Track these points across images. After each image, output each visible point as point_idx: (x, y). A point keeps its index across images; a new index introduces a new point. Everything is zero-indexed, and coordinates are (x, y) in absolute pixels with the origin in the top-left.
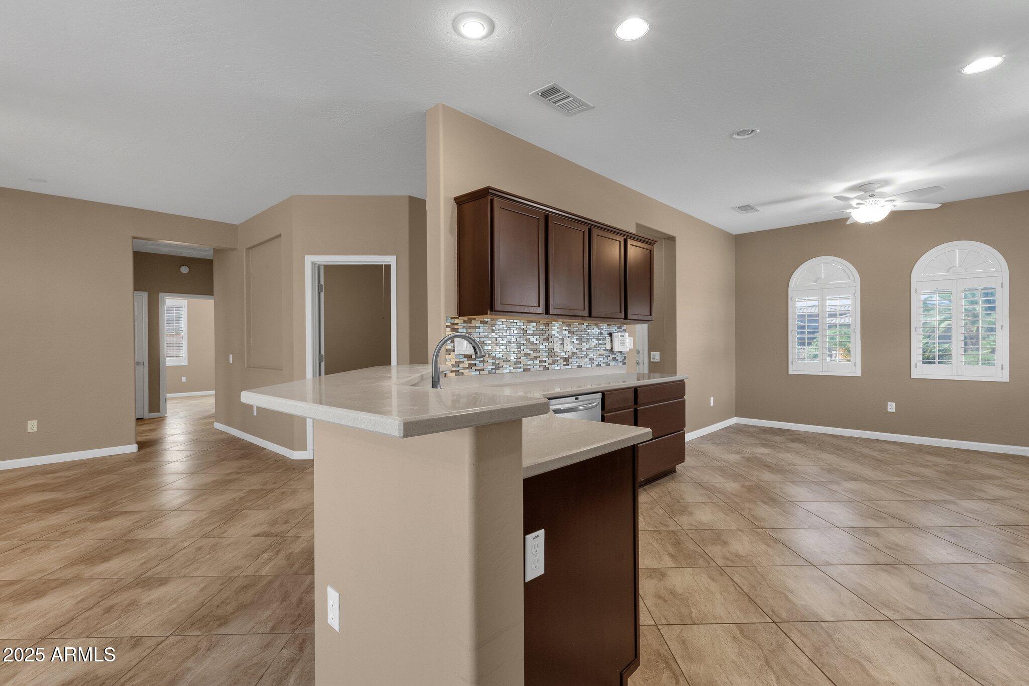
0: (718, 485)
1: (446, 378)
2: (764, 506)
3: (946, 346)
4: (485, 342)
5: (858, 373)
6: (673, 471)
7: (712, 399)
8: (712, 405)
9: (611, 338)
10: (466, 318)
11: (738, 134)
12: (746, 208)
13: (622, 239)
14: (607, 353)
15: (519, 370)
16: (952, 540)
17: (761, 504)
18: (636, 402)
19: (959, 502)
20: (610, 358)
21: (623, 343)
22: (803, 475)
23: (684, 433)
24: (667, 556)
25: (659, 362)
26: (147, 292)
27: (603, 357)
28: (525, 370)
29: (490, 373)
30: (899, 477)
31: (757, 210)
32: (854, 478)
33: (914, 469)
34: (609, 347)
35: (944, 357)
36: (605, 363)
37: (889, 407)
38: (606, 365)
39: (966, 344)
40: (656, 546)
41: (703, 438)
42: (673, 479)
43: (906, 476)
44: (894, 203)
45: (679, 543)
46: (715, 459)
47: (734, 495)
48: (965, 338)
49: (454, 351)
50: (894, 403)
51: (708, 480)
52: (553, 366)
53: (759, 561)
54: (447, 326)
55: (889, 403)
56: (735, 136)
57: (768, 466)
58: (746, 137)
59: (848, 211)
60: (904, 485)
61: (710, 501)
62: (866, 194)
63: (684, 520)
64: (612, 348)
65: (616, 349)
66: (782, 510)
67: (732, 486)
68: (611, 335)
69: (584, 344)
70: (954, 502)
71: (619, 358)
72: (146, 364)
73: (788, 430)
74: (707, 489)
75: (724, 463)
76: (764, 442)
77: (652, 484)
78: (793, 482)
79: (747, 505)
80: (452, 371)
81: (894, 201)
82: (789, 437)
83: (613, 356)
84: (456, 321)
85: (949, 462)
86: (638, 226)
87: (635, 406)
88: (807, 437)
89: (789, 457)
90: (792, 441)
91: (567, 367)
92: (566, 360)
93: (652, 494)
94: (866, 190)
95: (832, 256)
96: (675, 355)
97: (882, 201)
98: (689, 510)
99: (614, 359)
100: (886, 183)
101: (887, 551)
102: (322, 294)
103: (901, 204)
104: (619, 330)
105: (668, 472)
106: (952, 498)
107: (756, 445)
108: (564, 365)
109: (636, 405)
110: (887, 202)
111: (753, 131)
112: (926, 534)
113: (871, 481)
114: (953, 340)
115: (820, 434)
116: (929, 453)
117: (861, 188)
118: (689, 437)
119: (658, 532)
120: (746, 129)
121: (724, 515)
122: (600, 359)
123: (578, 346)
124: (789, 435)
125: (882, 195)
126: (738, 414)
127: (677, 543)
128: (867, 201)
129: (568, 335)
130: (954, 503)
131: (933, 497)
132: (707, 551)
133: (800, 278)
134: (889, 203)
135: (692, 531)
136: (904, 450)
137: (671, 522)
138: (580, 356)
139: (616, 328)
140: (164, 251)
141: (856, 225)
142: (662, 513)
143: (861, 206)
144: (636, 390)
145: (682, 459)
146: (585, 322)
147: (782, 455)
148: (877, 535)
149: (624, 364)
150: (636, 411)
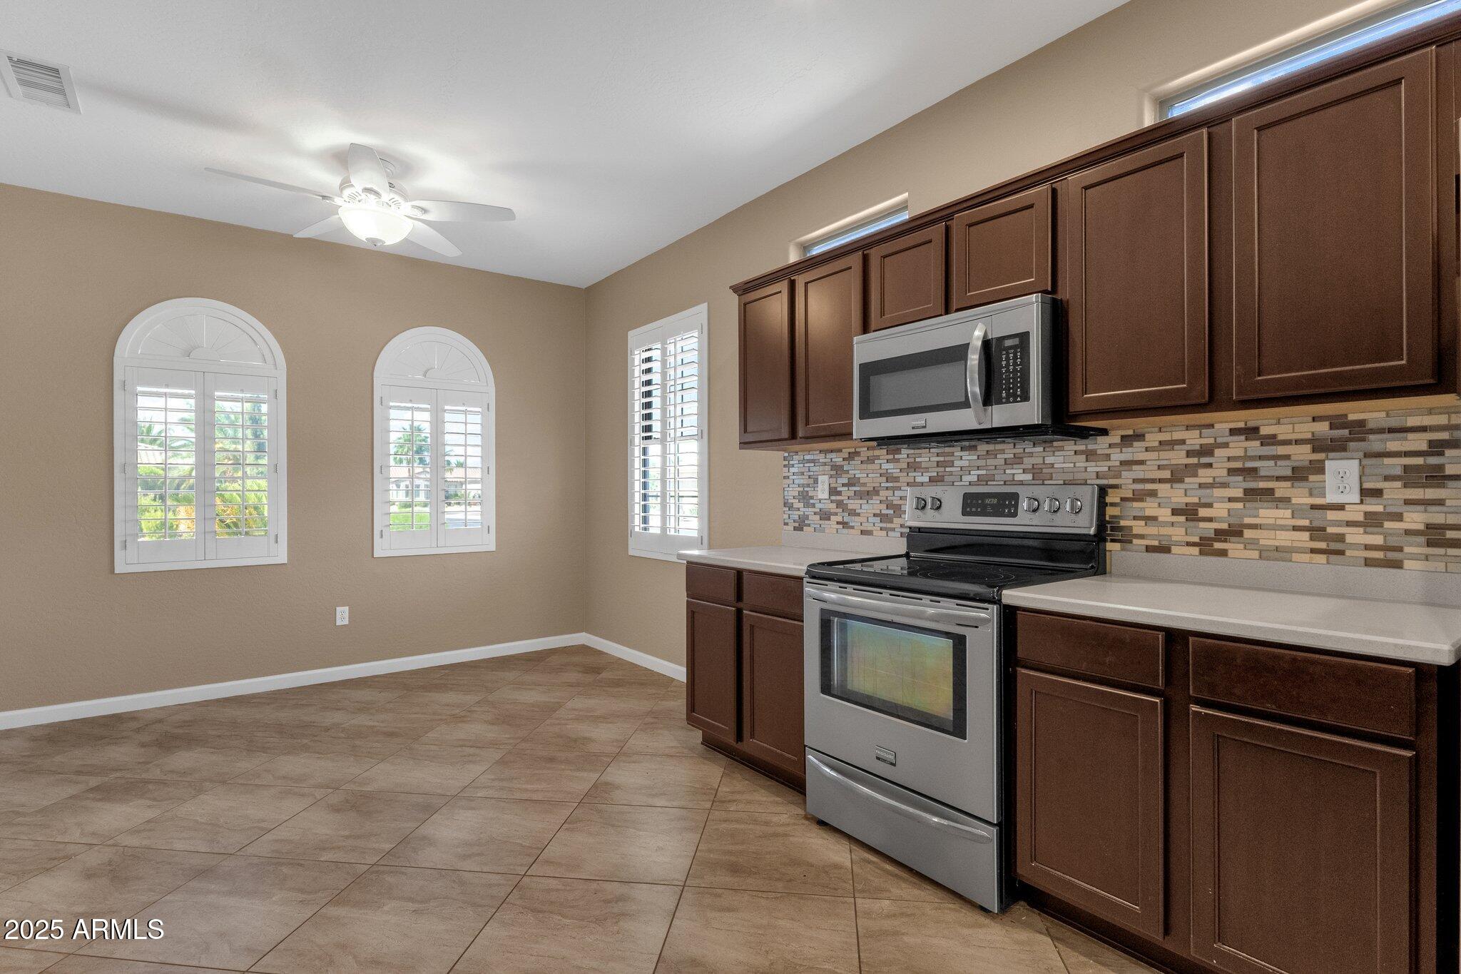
5: (281, 556)
12: (44, 78)
50: (348, 607)
55: (338, 610)
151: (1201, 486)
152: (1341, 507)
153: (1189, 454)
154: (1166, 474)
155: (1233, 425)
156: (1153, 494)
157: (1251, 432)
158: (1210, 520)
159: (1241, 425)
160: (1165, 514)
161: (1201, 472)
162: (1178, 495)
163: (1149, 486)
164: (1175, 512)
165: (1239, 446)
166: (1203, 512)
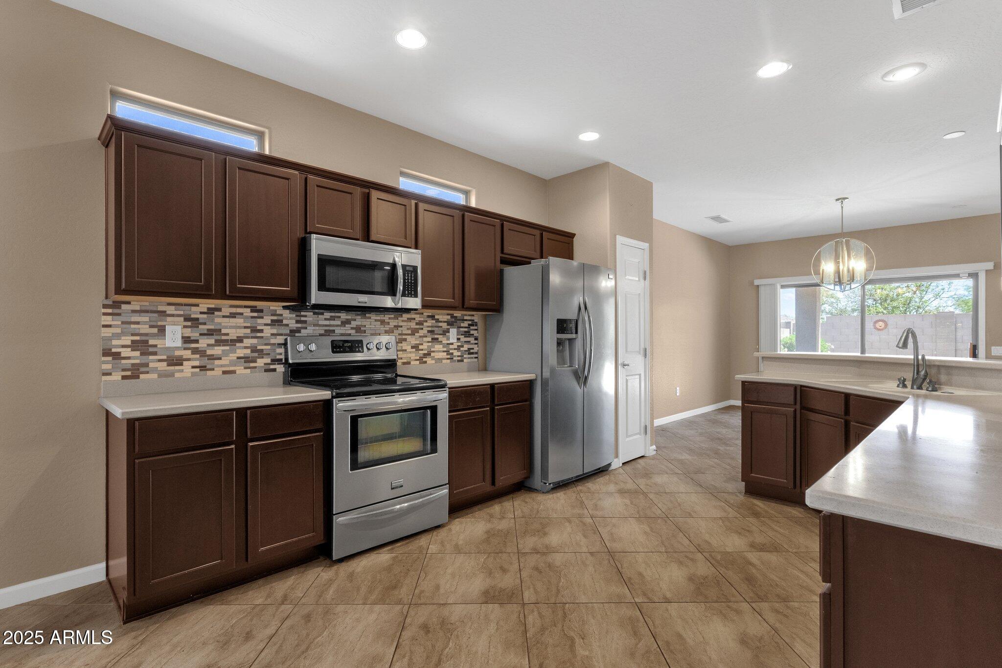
40: (773, 576)
53: (659, 557)
135: (735, 599)
151: (420, 337)
152: (452, 344)
153: (417, 324)
154: (410, 332)
155: (429, 314)
156: (405, 340)
157: (432, 317)
158: (422, 350)
159: (430, 314)
160: (409, 348)
161: (420, 331)
162: (413, 340)
163: (404, 337)
164: (412, 347)
165: (430, 322)
166: (421, 347)
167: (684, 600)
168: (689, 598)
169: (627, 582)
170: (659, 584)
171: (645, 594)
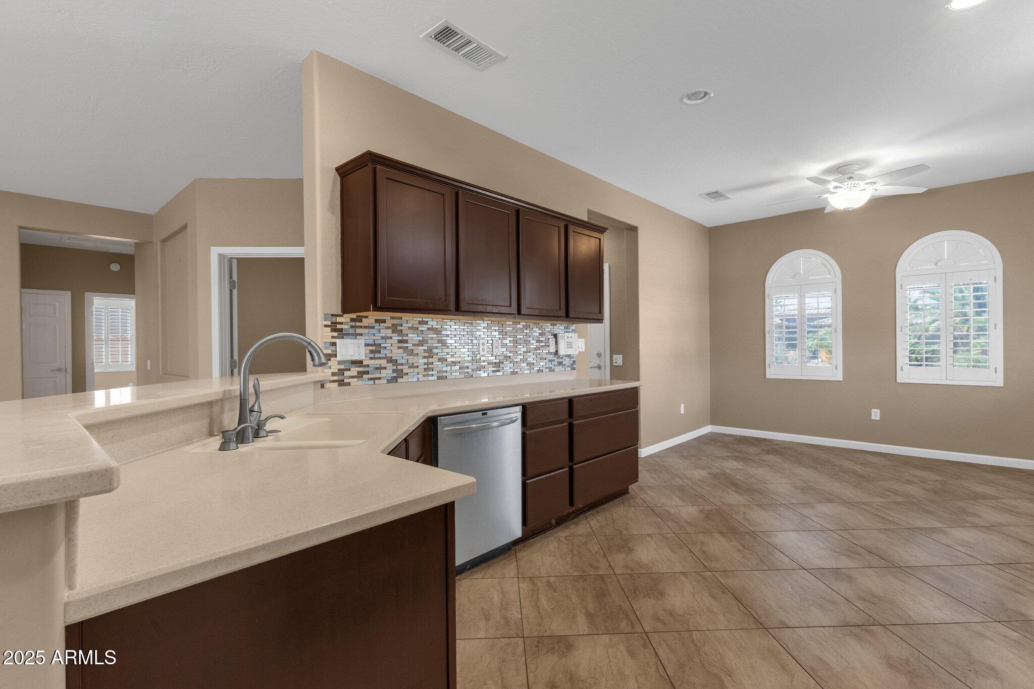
0: (672, 510)
1: (323, 390)
2: (721, 539)
3: (935, 347)
4: (382, 345)
5: (839, 376)
6: (626, 492)
7: (682, 406)
8: (682, 412)
9: (556, 339)
10: (354, 316)
11: (690, 99)
12: (715, 195)
13: (562, 225)
14: (552, 357)
15: (431, 378)
16: (941, 585)
17: (717, 535)
18: (571, 415)
19: (949, 530)
20: (555, 363)
21: (570, 345)
22: (773, 496)
23: (637, 448)
24: (583, 616)
25: (622, 366)
26: (70, 292)
27: (546, 361)
28: (439, 378)
29: (389, 381)
30: (881, 497)
31: (727, 198)
32: (829, 499)
33: (898, 487)
34: (553, 350)
35: (931, 358)
36: (548, 368)
37: (873, 414)
38: (550, 371)
39: (956, 345)
40: (575, 599)
41: (671, 450)
42: (623, 503)
43: (889, 496)
44: (875, 186)
45: (604, 595)
46: (678, 476)
47: (688, 523)
48: (955, 338)
49: (336, 357)
50: (879, 410)
51: (663, 504)
52: (478, 372)
53: (698, 622)
54: (326, 326)
55: (873, 411)
56: (686, 100)
57: (735, 485)
58: (699, 101)
59: (825, 196)
60: (887, 508)
61: (658, 532)
62: (845, 176)
63: (619, 559)
64: (557, 351)
65: (562, 352)
66: (741, 544)
67: (688, 511)
68: (555, 336)
69: (520, 347)
70: (942, 531)
71: (567, 361)
72: (70, 370)
73: (765, 440)
74: (658, 515)
75: (686, 481)
76: (737, 454)
77: (597, 509)
78: (759, 505)
79: (701, 537)
80: (333, 381)
81: (875, 183)
82: (766, 448)
83: (559, 360)
84: (339, 319)
85: (939, 478)
86: (590, 212)
87: (570, 420)
88: (785, 448)
89: (761, 473)
90: (768, 452)
91: (498, 374)
92: (498, 365)
93: (592, 523)
94: (843, 171)
95: (810, 249)
96: (638, 358)
97: (862, 184)
98: (630, 545)
99: (560, 363)
100: (866, 163)
101: (860, 604)
102: (235, 292)
103: (884, 189)
104: (565, 330)
105: (620, 494)
106: (940, 525)
107: (726, 458)
108: (493, 371)
109: (572, 418)
110: (868, 186)
111: (706, 93)
112: (910, 578)
113: (849, 503)
114: (942, 340)
115: (798, 444)
116: (916, 467)
117: (839, 170)
118: (644, 452)
119: (583, 578)
120: (697, 90)
121: (670, 552)
122: (542, 364)
123: (512, 349)
124: (766, 445)
125: (862, 178)
126: (713, 422)
127: (602, 595)
128: (845, 184)
129: (500, 336)
130: (945, 533)
131: (920, 524)
132: (636, 606)
133: (776, 273)
134: (870, 185)
135: (626, 576)
136: (888, 463)
137: (603, 564)
138: (515, 360)
139: (562, 327)
140: (88, 245)
141: (836, 214)
142: (596, 549)
143: (838, 190)
144: (571, 401)
145: (634, 478)
146: (522, 321)
147: (753, 471)
148: (850, 579)
149: (573, 369)
150: (571, 426)
167: (670, 574)
168: (665, 576)
169: (725, 589)
170: (693, 588)
171: (704, 578)
